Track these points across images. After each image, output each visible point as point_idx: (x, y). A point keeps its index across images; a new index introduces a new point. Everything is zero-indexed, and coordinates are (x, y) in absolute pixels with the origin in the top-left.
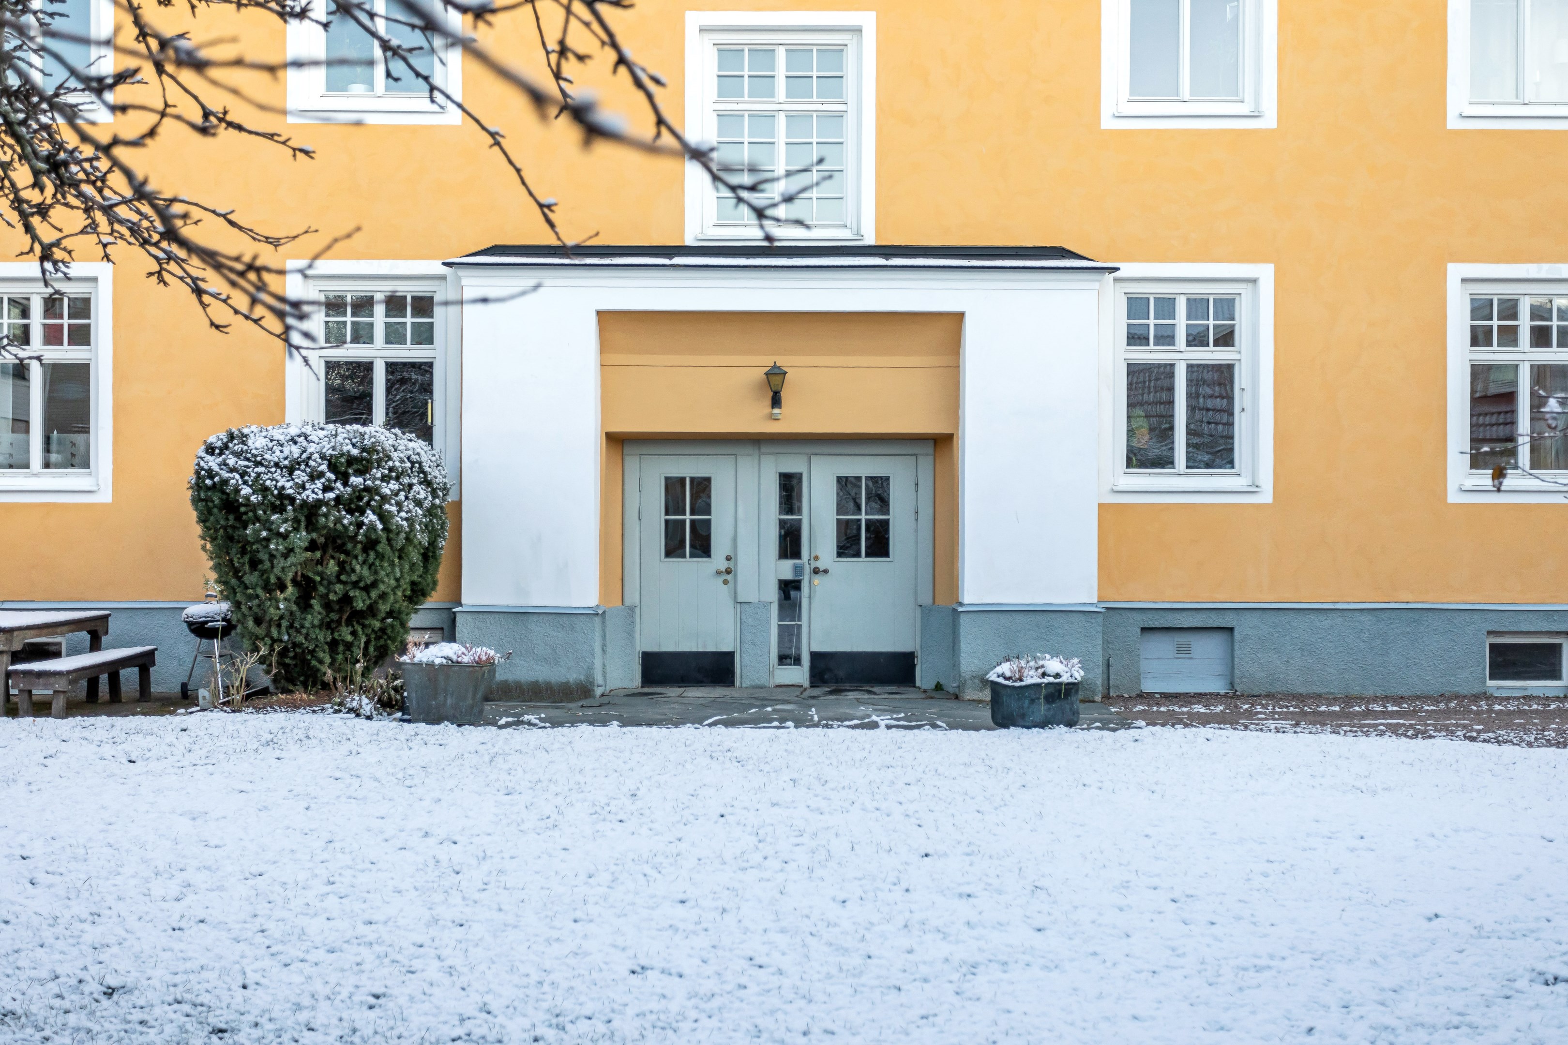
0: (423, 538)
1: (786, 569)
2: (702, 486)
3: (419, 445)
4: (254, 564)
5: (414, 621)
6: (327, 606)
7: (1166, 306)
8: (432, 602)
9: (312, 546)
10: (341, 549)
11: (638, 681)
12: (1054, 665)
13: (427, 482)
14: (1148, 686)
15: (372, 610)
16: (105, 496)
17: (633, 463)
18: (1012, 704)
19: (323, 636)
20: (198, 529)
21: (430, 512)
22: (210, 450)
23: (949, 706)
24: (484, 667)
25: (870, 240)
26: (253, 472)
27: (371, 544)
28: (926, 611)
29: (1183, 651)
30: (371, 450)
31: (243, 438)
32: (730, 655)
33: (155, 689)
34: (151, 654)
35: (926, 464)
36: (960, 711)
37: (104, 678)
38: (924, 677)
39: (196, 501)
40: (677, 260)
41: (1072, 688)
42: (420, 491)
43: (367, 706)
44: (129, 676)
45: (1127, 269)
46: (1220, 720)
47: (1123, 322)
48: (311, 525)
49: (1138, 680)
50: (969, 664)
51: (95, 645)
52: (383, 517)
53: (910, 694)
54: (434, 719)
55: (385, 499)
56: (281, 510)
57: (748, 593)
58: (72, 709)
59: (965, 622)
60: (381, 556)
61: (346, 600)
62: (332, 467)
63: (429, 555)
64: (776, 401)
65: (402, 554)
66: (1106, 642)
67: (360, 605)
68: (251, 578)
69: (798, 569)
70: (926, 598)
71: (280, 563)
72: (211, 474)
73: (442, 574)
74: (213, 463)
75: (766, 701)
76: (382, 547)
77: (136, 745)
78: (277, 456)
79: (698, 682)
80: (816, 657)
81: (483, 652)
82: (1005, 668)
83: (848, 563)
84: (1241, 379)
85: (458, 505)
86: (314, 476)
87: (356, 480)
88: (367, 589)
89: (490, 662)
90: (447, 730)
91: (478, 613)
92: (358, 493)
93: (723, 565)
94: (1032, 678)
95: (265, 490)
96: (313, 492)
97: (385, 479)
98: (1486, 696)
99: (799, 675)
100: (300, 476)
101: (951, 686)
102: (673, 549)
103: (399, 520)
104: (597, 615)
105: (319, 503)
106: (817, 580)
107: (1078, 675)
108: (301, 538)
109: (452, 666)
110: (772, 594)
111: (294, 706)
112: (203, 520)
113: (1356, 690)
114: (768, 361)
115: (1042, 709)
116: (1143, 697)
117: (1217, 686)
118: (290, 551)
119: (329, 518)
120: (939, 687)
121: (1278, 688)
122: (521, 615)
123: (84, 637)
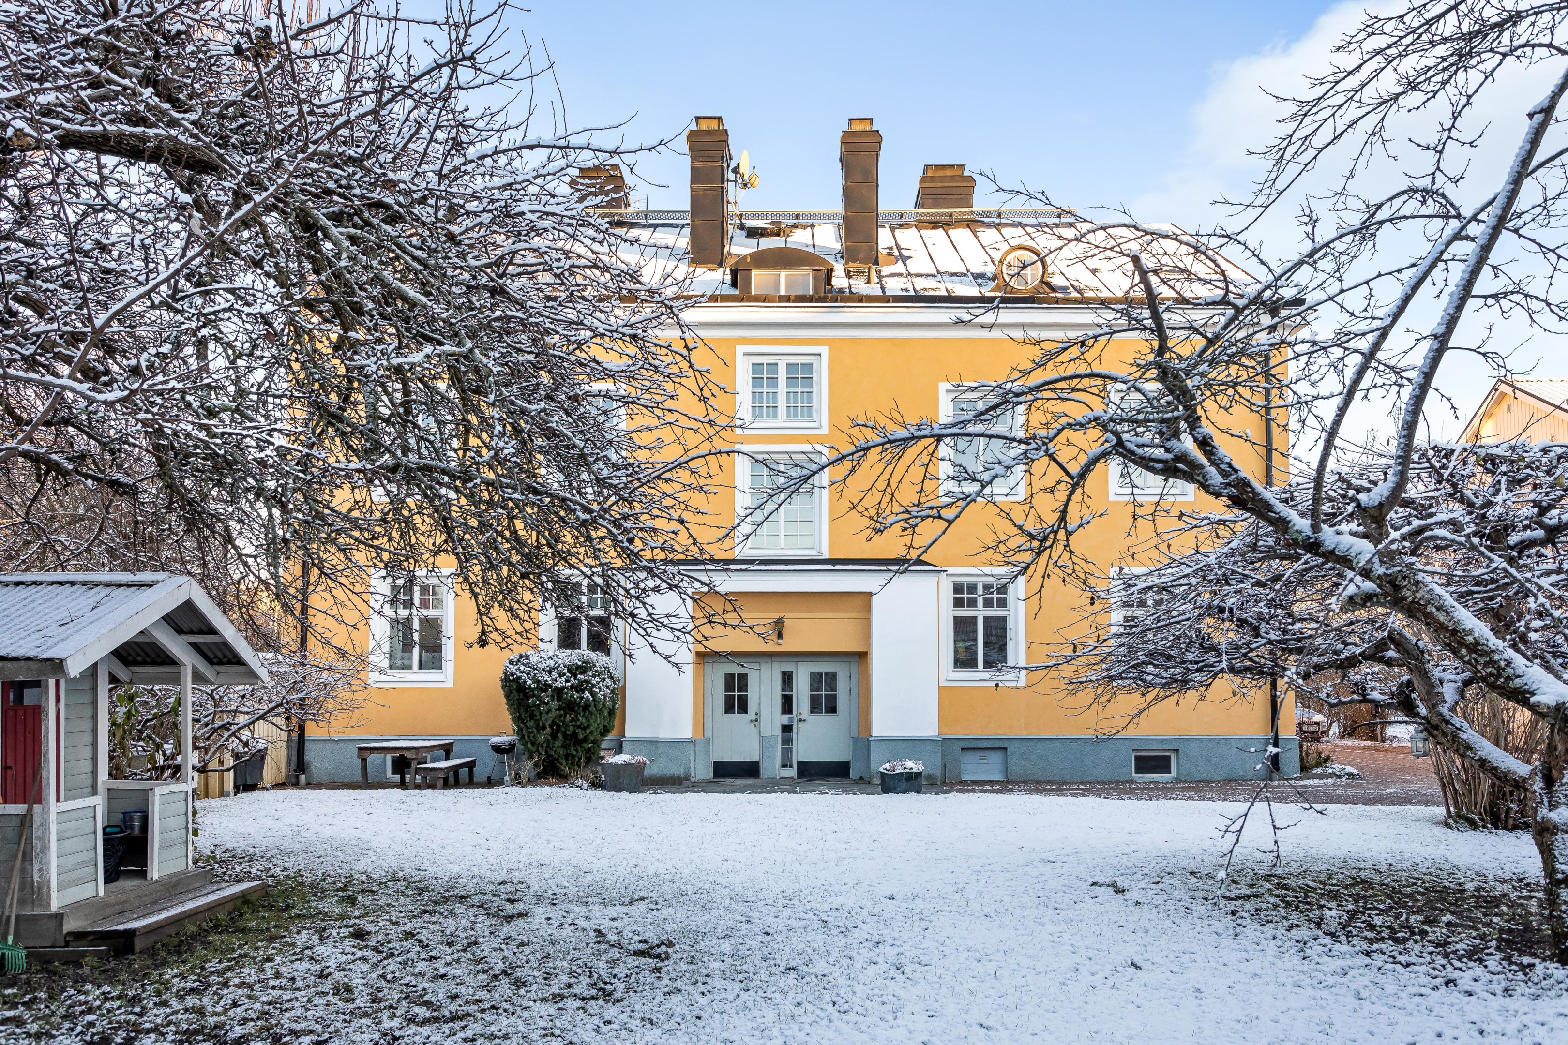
0: (609, 704)
1: (785, 719)
2: (743, 677)
3: (606, 659)
4: (532, 716)
5: (604, 745)
6: (565, 737)
7: (972, 588)
8: (610, 736)
9: (559, 709)
10: (572, 710)
11: (711, 776)
12: (910, 764)
13: (611, 677)
14: (966, 777)
15: (585, 740)
16: (450, 684)
17: (709, 667)
18: (890, 783)
19: (562, 751)
20: (505, 700)
21: (613, 692)
22: (511, 662)
23: (864, 786)
24: (641, 766)
25: (826, 556)
26: (533, 673)
27: (586, 707)
28: (855, 740)
29: (982, 760)
30: (587, 662)
31: (527, 657)
32: (757, 763)
33: (475, 779)
34: (473, 762)
35: (854, 667)
36: (868, 788)
37: (452, 774)
38: (854, 774)
39: (503, 687)
40: (732, 567)
41: (918, 775)
42: (609, 682)
43: (585, 785)
44: (464, 772)
45: (951, 570)
46: (997, 792)
47: (952, 595)
48: (559, 699)
49: (960, 774)
50: (873, 766)
51: (447, 758)
52: (593, 694)
53: (846, 781)
54: (618, 790)
55: (593, 686)
56: (546, 691)
57: (766, 731)
58: (446, 785)
59: (874, 747)
60: (591, 713)
61: (574, 734)
62: (569, 671)
63: (612, 712)
64: (780, 636)
65: (601, 712)
66: (943, 755)
67: (581, 737)
68: (531, 724)
69: (791, 719)
70: (855, 734)
71: (544, 716)
72: (512, 674)
73: (617, 722)
74: (513, 669)
75: (774, 785)
76: (592, 709)
77: (492, 799)
78: (543, 665)
79: (742, 776)
80: (799, 763)
81: (641, 758)
82: (887, 766)
83: (816, 717)
84: (1010, 624)
85: (624, 687)
86: (561, 675)
87: (580, 677)
88: (584, 729)
89: (644, 764)
90: (624, 795)
91: (635, 742)
92: (581, 683)
93: (754, 717)
94: (899, 770)
95: (538, 681)
96: (561, 683)
97: (594, 676)
98: (1132, 782)
99: (792, 773)
100: (555, 675)
101: (867, 777)
102: (729, 708)
103: (600, 695)
104: (692, 742)
105: (564, 688)
106: (801, 725)
107: (921, 768)
108: (555, 704)
109: (626, 765)
110: (778, 732)
111: (551, 785)
112: (507, 696)
113: (1068, 778)
114: (776, 616)
115: (904, 785)
116: (962, 782)
117: (999, 777)
118: (549, 711)
119: (568, 695)
120: (861, 778)
121: (1029, 778)
122: (654, 743)
123: (442, 753)
